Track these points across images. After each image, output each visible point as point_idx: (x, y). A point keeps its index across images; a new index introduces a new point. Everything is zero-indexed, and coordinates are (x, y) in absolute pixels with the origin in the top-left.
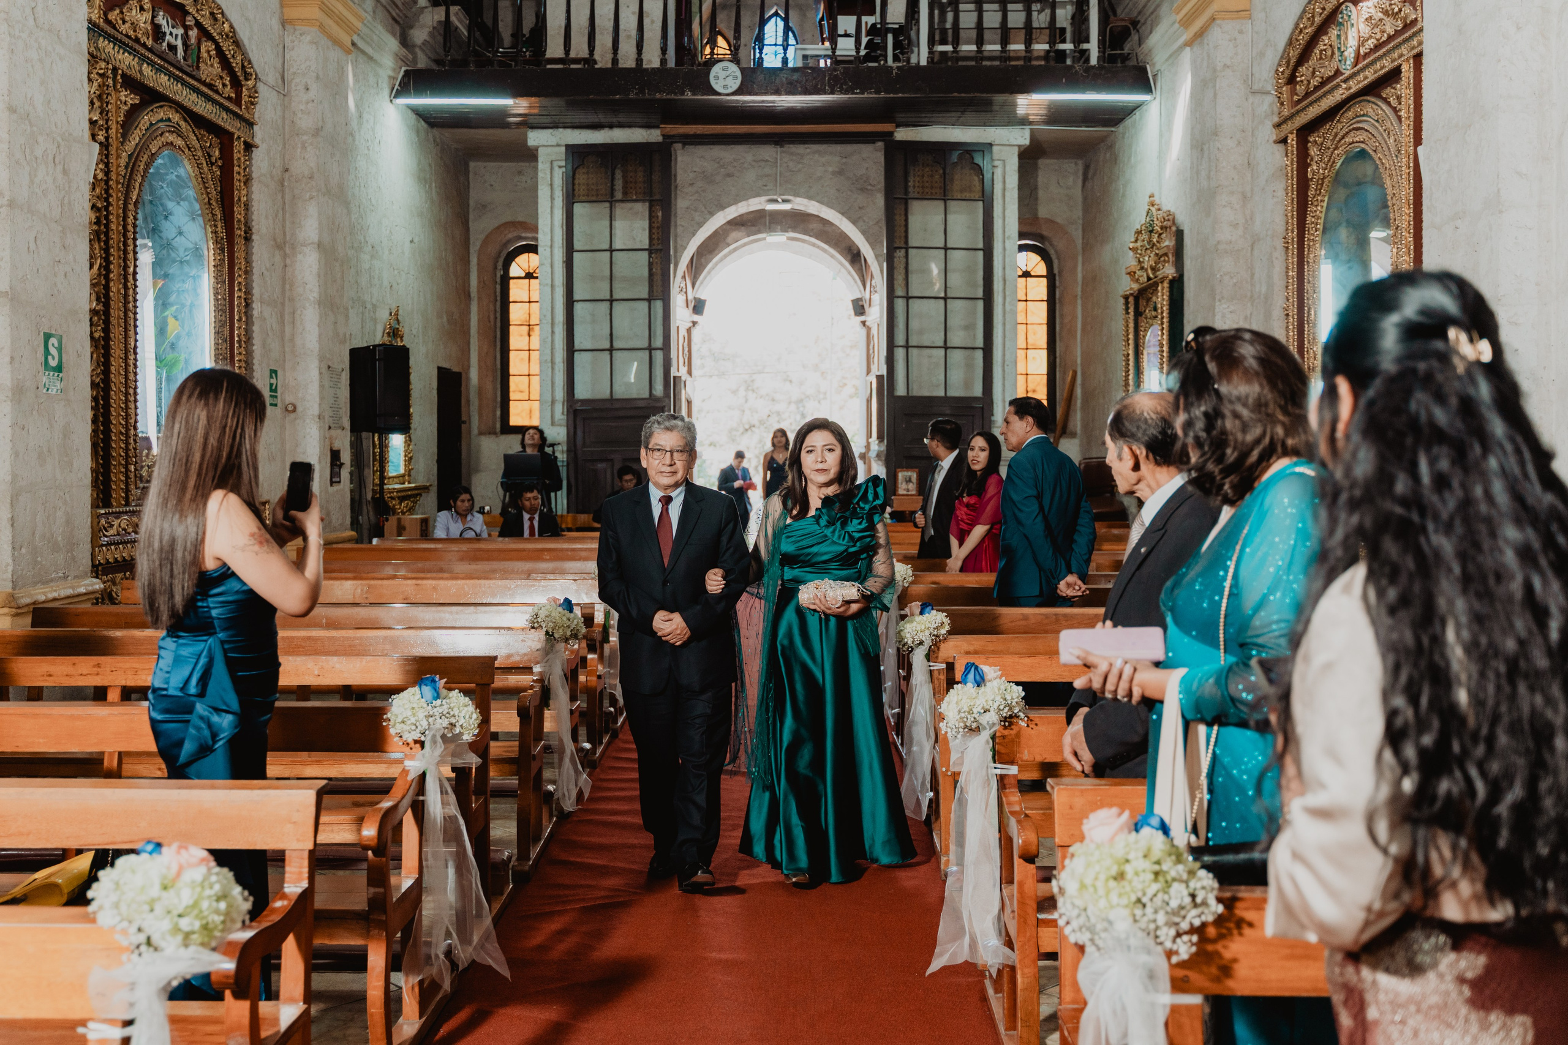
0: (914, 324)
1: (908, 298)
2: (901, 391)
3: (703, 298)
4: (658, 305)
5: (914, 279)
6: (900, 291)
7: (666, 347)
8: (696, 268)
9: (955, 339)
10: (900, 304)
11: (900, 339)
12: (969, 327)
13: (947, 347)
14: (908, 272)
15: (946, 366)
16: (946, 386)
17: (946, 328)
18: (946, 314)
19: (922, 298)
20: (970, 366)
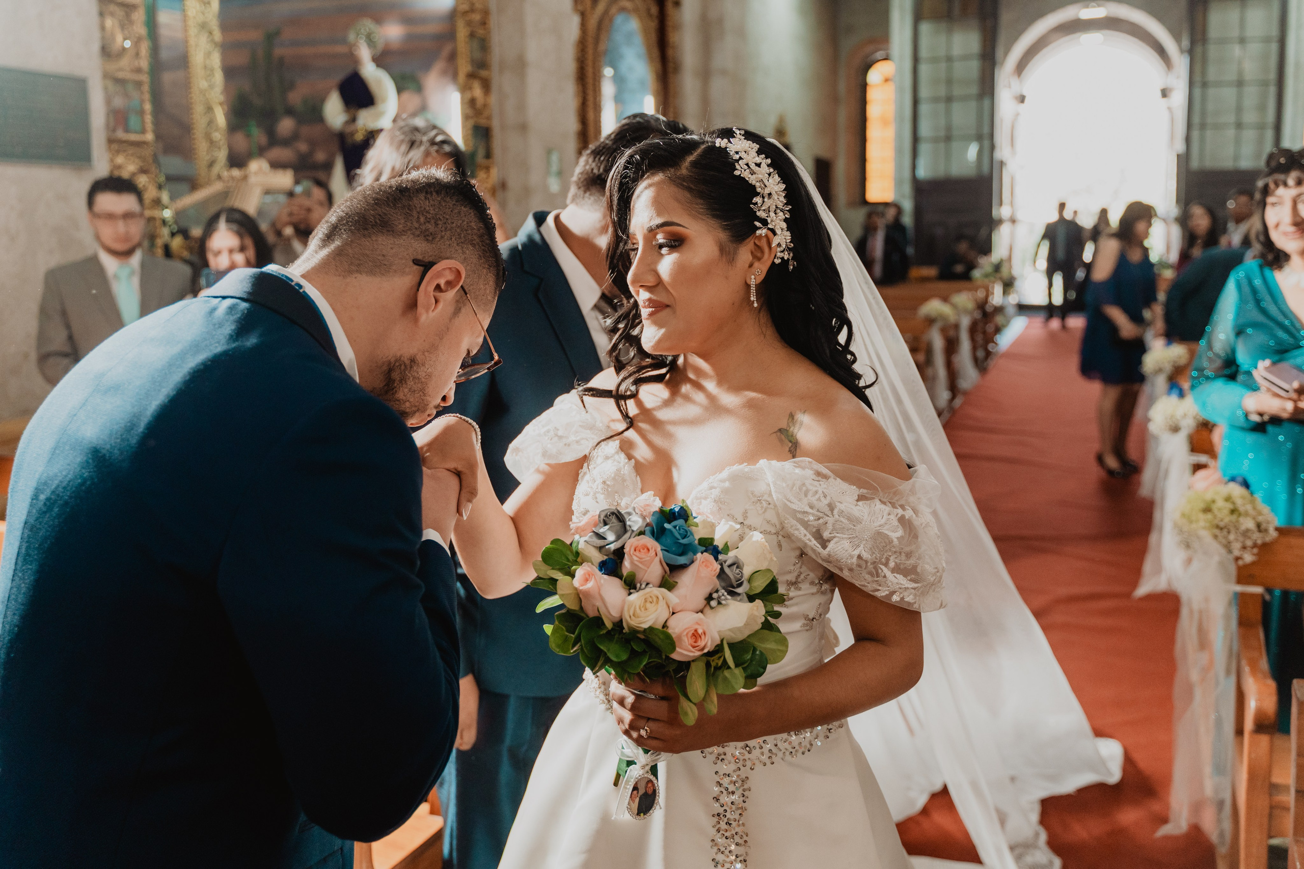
0: (1210, 106)
1: (1205, 85)
2: (1195, 164)
3: (1025, 94)
4: (986, 102)
5: (1211, 67)
6: (1198, 78)
7: (992, 136)
8: (1021, 67)
10: (1197, 92)
11: (1196, 119)
12: (1262, 108)
13: (1239, 125)
14: (1205, 60)
15: (1238, 141)
16: (1236, 158)
17: (1239, 109)
18: (1240, 97)
19: (1219, 84)
20: (1260, 141)
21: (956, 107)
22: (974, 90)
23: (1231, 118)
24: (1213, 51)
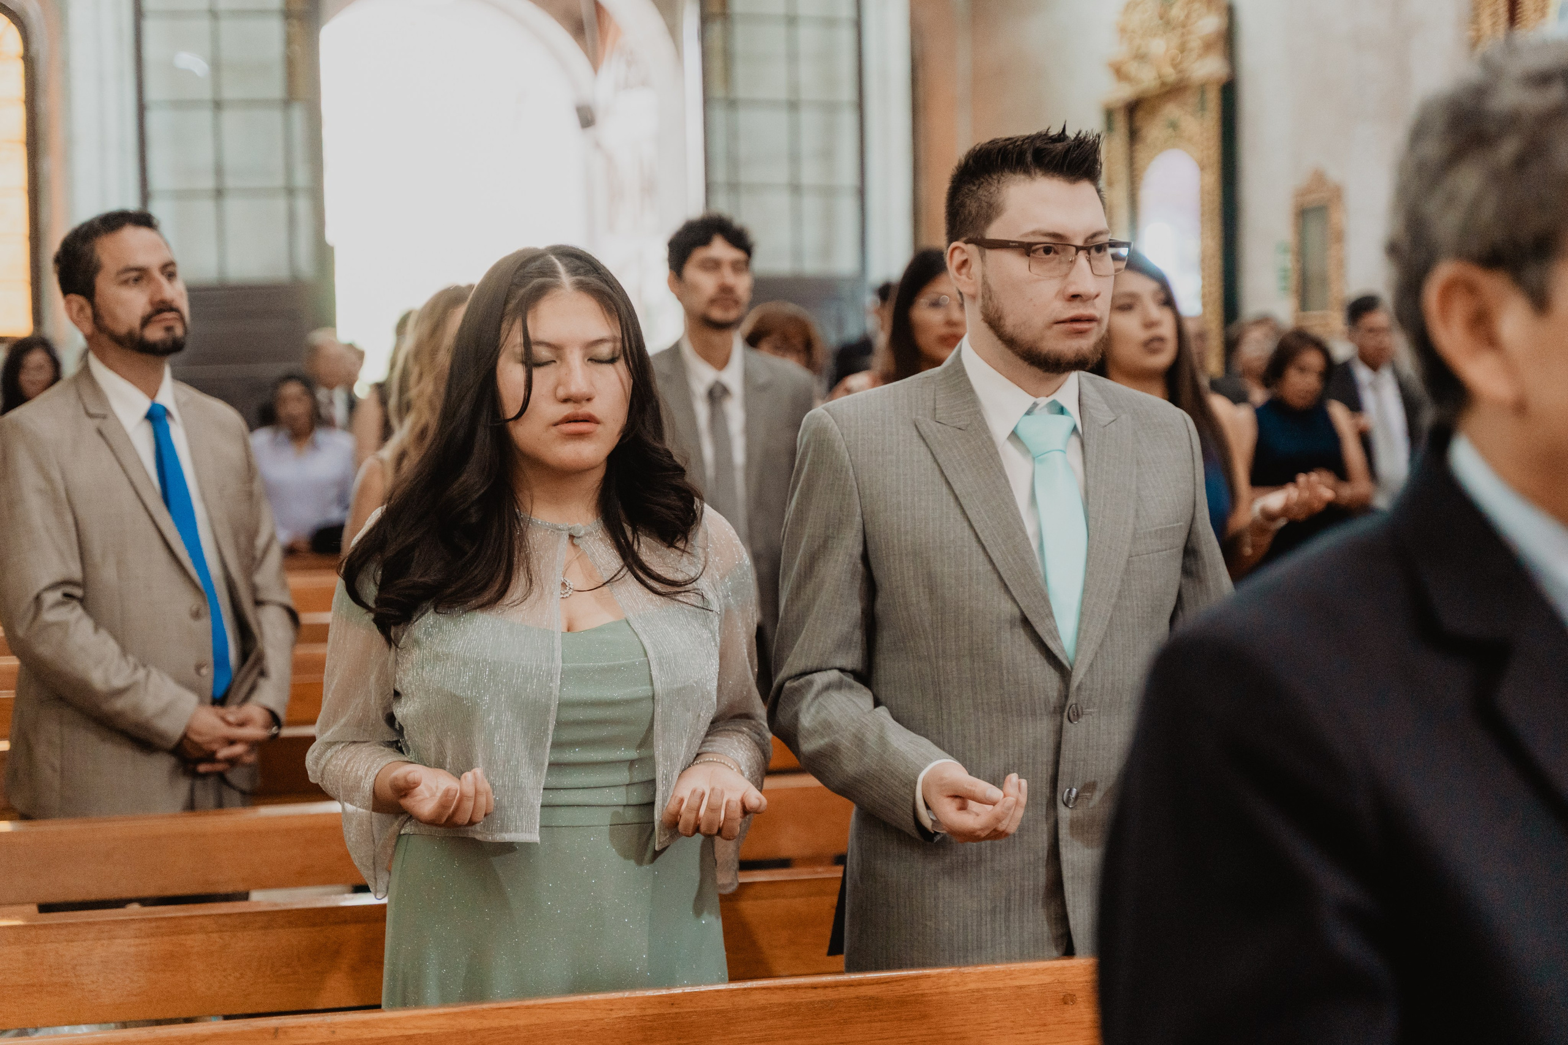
0: (742, 148)
1: (732, 104)
4: (298, 114)
5: (741, 71)
6: (718, 92)
9: (810, 174)
10: (719, 115)
13: (796, 188)
14: (728, 56)
15: (797, 220)
16: (797, 254)
17: (795, 158)
18: (795, 131)
19: (754, 103)
20: (829, 220)
21: (231, 119)
22: (275, 88)
23: (780, 174)
24: (743, 38)
